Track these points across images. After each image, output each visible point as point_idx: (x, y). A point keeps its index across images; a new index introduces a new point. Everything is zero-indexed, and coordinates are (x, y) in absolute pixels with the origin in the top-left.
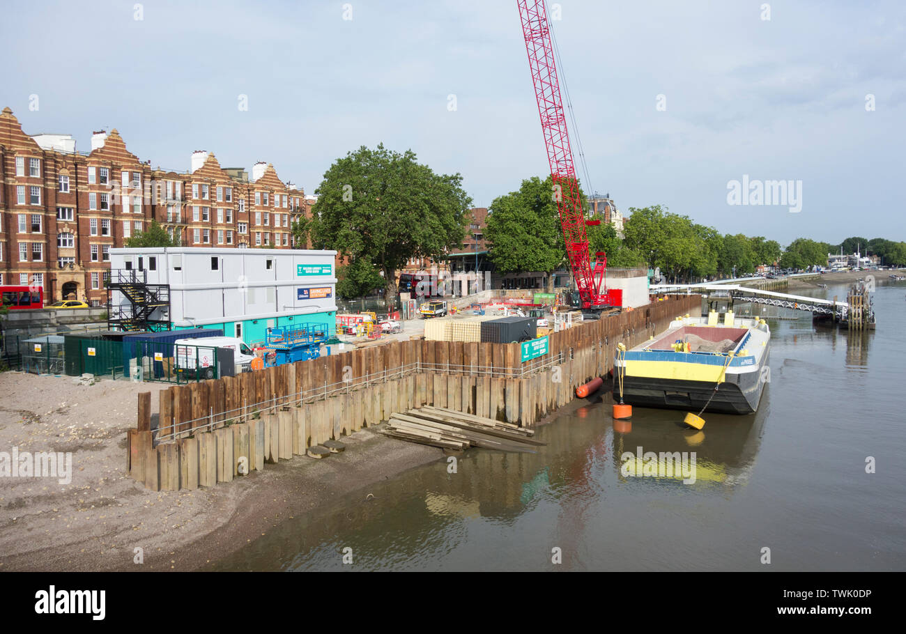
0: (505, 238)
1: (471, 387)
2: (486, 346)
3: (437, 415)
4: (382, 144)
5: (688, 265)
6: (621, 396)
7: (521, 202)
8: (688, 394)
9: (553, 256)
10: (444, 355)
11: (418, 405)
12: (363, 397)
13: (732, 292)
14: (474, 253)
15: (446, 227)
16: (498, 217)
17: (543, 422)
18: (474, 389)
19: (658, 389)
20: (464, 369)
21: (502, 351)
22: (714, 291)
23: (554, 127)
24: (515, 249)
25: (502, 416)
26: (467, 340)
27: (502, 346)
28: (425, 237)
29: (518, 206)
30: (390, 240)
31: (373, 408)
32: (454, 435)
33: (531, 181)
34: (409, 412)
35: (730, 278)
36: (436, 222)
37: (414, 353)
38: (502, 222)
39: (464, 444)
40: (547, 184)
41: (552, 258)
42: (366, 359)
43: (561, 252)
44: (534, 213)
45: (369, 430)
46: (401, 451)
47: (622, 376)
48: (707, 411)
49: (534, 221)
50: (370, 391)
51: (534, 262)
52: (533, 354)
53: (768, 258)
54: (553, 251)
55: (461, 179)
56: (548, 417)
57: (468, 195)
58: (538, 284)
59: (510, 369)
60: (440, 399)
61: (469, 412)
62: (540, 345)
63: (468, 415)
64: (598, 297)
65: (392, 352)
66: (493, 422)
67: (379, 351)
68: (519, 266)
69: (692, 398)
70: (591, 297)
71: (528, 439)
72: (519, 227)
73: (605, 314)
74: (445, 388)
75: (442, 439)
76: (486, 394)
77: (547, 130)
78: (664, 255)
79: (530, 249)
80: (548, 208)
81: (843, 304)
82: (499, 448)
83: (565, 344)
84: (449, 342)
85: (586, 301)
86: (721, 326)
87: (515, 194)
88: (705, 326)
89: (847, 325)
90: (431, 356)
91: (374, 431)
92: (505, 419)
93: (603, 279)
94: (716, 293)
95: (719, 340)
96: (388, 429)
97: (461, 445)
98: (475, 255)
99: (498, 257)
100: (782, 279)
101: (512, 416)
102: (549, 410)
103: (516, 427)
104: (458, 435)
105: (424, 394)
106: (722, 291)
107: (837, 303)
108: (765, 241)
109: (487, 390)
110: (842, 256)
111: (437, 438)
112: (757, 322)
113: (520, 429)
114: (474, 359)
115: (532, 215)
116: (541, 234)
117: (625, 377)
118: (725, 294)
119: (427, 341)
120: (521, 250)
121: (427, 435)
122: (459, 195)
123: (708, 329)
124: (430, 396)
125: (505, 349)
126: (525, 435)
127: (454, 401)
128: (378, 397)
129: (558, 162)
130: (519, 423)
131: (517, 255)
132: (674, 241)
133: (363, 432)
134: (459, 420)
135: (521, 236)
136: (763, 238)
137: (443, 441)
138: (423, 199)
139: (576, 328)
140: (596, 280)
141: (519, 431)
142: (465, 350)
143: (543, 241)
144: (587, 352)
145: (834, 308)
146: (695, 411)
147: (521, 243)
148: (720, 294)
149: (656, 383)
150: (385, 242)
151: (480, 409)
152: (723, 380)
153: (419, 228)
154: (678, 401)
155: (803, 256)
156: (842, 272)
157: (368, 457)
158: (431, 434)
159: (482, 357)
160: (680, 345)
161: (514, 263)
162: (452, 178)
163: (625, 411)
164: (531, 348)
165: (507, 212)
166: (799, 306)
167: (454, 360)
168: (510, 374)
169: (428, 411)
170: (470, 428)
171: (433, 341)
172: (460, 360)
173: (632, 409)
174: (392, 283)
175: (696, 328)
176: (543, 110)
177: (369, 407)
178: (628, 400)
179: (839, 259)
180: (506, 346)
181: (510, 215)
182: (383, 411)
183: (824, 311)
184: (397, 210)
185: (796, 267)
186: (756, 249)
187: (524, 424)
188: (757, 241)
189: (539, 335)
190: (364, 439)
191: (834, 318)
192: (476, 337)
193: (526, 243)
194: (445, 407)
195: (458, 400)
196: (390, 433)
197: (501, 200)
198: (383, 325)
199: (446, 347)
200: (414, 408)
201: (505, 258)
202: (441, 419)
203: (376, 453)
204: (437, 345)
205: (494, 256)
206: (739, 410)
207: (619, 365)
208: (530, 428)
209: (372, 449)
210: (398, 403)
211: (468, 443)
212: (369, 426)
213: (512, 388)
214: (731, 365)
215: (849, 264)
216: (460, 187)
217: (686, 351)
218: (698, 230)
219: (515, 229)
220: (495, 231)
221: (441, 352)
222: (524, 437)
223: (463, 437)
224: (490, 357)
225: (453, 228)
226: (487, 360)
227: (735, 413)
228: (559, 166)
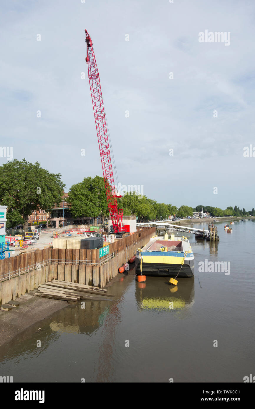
0: (77, 202)
1: (76, 270)
2: (83, 251)
3: (61, 284)
4: (25, 159)
5: (146, 215)
6: (141, 272)
7: (84, 187)
8: (169, 270)
9: (97, 210)
10: (63, 255)
11: (50, 280)
12: (27, 277)
13: (166, 226)
14: (62, 209)
15: (54, 197)
16: (74, 193)
17: (108, 285)
18: (78, 271)
19: (156, 268)
20: (72, 261)
21: (91, 253)
22: (159, 226)
23: (105, 155)
24: (81, 207)
25: (91, 283)
26: (74, 248)
27: (91, 251)
28: (45, 201)
29: (82, 189)
30: (29, 202)
31: (31, 283)
32: (71, 294)
33: (88, 179)
34: (47, 283)
35: (159, 220)
36: (50, 194)
37: (48, 255)
38: (75, 195)
39: (78, 298)
40: (95, 180)
41: (97, 212)
42: (27, 258)
43: (101, 209)
44: (89, 192)
45: (29, 294)
46: (47, 303)
47: (141, 263)
48: (178, 277)
49: (90, 195)
50: (30, 274)
51: (90, 213)
52: (104, 254)
53: (173, 212)
54: (98, 208)
55: (61, 176)
56: (110, 282)
57: (64, 183)
58: (88, 222)
59: (94, 261)
60: (61, 276)
61: (75, 282)
62: (105, 250)
63: (75, 283)
64: (120, 228)
65: (39, 255)
66: (87, 287)
67: (33, 254)
68: (83, 215)
69: (170, 271)
70: (118, 228)
71: (105, 293)
72: (83, 198)
73: (124, 235)
74: (63, 271)
75: (67, 296)
76: (84, 273)
77: (102, 156)
78: (138, 211)
79: (88, 207)
80: (95, 190)
81: (207, 231)
82: (93, 299)
83: (115, 249)
84: (65, 249)
85: (117, 230)
86: (169, 240)
87: (81, 183)
88: (163, 240)
89: (210, 239)
90: (56, 256)
91: (31, 294)
92: (93, 285)
93: (122, 220)
94: (160, 227)
95: (170, 246)
96: (39, 293)
97: (76, 299)
98: (63, 210)
99: (73, 210)
100: (178, 221)
101: (96, 283)
102: (110, 279)
103: (98, 288)
104: (73, 294)
105: (53, 274)
106: (162, 226)
107: (205, 231)
108: (171, 206)
109: (84, 271)
110: (197, 213)
111: (64, 296)
112: (183, 238)
113: (100, 289)
114: (77, 257)
115: (89, 193)
116: (93, 201)
117: (143, 263)
118: (163, 227)
119: (55, 249)
120: (84, 208)
121: (59, 295)
122: (60, 183)
123: (166, 241)
124: (56, 275)
125: (92, 252)
126: (103, 292)
127: (68, 277)
128: (33, 277)
129: (106, 170)
130: (99, 286)
131: (82, 210)
132: (142, 205)
133: (26, 295)
134: (71, 286)
135: (84, 202)
136: (171, 205)
137: (67, 298)
138: (45, 184)
139: (117, 242)
140: (120, 221)
141: (100, 290)
142: (73, 253)
143: (93, 204)
144: (122, 252)
145: (203, 232)
146: (174, 277)
147: (84, 204)
148: (161, 227)
149: (155, 265)
150: (26, 203)
151: (81, 280)
152: (184, 263)
153: (43, 197)
154: (163, 273)
155: (185, 212)
156: (197, 218)
157: (32, 308)
158: (61, 294)
159: (81, 256)
160: (163, 249)
161: (81, 213)
162: (56, 175)
163: (143, 278)
164: (103, 251)
165: (78, 191)
166: (191, 232)
167: (68, 258)
168: (94, 264)
169: (55, 282)
170: (77, 290)
171: (57, 249)
172: (71, 257)
173: (146, 278)
174: (26, 221)
175: (161, 241)
176: (101, 148)
177: (29, 282)
178: (144, 273)
179: (196, 213)
180: (93, 251)
181: (80, 192)
182: (35, 284)
183: (200, 234)
184: (32, 188)
185: (182, 216)
186: (169, 209)
187: (101, 287)
188: (169, 206)
189: (104, 245)
190: (28, 299)
191: (204, 236)
192: (78, 246)
193: (86, 205)
194: (63, 280)
195: (70, 277)
196: (40, 295)
197: (75, 186)
198: (27, 242)
199: (64, 251)
200: (48, 281)
201: (77, 211)
202: (63, 286)
203: (36, 306)
204: (59, 250)
205: (72, 210)
206: (188, 276)
207: (140, 258)
208: (105, 288)
209: (33, 304)
210: (42, 279)
211: (79, 297)
212: (29, 292)
213: (96, 270)
214: (187, 257)
215: (199, 215)
216: (60, 180)
217: (166, 251)
218: (149, 201)
219: (82, 199)
220: (73, 199)
221: (61, 254)
222: (103, 293)
223: (76, 295)
224: (85, 256)
225: (57, 197)
226: (84, 257)
227: (187, 277)
228: (107, 172)
